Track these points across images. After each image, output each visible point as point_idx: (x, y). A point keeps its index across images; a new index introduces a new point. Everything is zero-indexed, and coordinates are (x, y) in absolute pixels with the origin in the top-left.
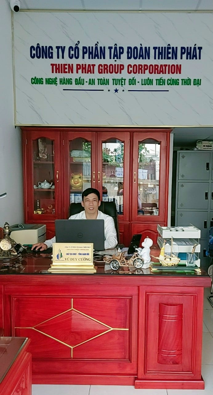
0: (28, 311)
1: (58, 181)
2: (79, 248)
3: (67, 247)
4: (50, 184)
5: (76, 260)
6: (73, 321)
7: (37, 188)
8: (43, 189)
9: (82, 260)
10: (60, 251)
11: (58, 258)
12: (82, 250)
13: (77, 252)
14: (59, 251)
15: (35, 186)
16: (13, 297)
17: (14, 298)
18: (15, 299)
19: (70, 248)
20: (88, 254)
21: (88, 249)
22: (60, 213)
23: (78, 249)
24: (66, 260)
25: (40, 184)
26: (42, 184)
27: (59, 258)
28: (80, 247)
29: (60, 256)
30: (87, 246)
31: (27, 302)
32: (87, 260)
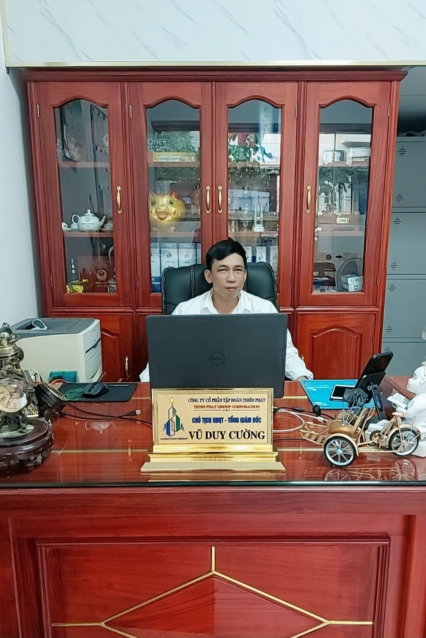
0: (85, 580)
1: (120, 212)
2: (230, 403)
3: (195, 400)
4: (100, 221)
5: (220, 436)
6: (216, 606)
7: (69, 229)
8: (83, 231)
9: (239, 437)
10: (174, 411)
11: (168, 433)
12: (238, 407)
13: (226, 415)
14: (171, 410)
15: (64, 224)
16: (41, 547)
17: (43, 549)
18: (48, 550)
19: (205, 404)
20: (257, 420)
21: (258, 407)
22: (128, 289)
23: (228, 404)
24: (192, 437)
25: (76, 220)
26: (82, 220)
27: (172, 433)
28: (233, 400)
29: (173, 426)
30: (254, 396)
31: (83, 558)
32: (256, 437)
